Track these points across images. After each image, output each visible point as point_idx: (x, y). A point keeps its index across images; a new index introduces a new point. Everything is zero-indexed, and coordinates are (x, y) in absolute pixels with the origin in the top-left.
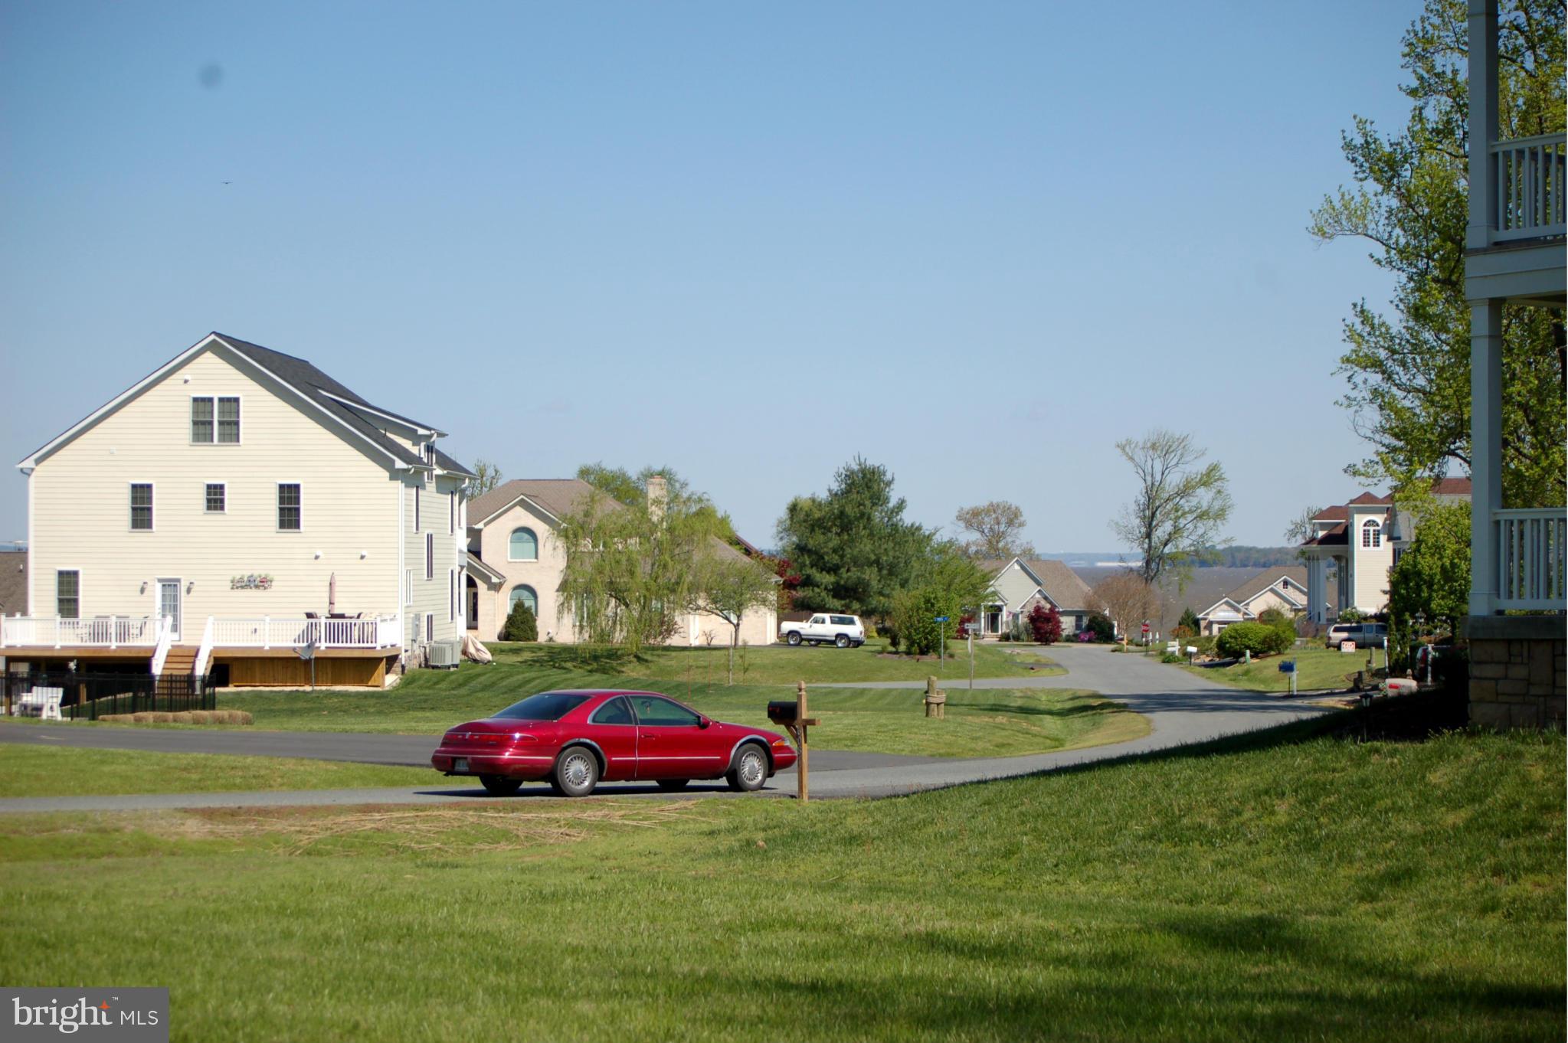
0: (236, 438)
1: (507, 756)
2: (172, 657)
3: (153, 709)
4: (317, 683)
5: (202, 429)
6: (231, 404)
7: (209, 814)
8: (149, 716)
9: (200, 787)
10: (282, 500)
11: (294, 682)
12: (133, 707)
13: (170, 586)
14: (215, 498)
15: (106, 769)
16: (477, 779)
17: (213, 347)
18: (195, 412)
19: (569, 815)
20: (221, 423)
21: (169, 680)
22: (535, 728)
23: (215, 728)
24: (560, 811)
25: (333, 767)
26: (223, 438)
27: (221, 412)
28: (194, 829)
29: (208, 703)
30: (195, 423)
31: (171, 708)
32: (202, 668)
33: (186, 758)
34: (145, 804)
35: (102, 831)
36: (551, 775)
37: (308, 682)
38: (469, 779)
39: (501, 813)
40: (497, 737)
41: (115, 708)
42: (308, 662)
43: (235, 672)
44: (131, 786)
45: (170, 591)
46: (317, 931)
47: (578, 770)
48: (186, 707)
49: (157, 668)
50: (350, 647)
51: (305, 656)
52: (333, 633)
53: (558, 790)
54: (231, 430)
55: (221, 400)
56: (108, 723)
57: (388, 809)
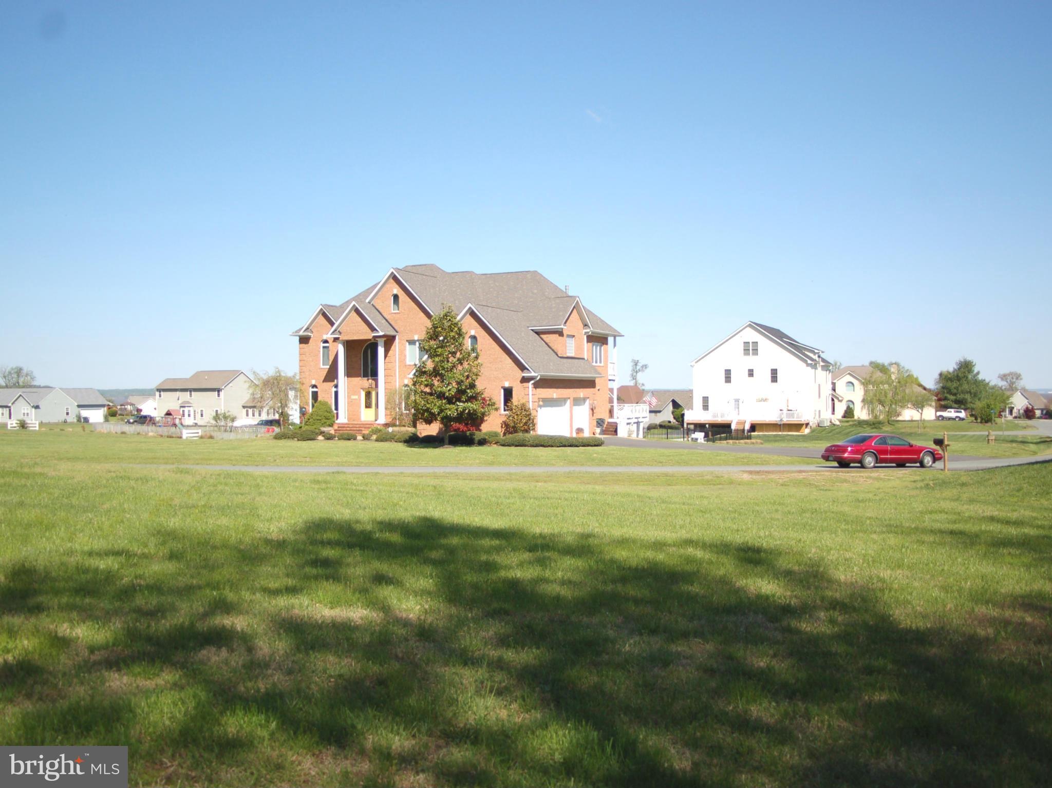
0: (757, 354)
1: (846, 455)
2: (738, 423)
3: (732, 439)
4: (783, 431)
5: (746, 351)
6: (755, 343)
7: (751, 472)
8: (731, 441)
9: (748, 464)
10: (772, 374)
11: (776, 431)
12: (726, 439)
13: (737, 401)
14: (751, 373)
15: (718, 458)
16: (836, 463)
17: (750, 326)
18: (744, 346)
19: (866, 475)
20: (753, 350)
21: (737, 430)
22: (855, 446)
23: (752, 446)
24: (863, 473)
25: (789, 458)
26: (753, 354)
27: (753, 346)
28: (746, 477)
29: (749, 438)
30: (744, 350)
31: (737, 439)
32: (747, 427)
33: (743, 455)
34: (730, 469)
35: (717, 477)
36: (860, 462)
37: (780, 431)
38: (833, 462)
39: (844, 473)
40: (843, 449)
41: (721, 439)
42: (780, 425)
43: (757, 428)
44: (726, 463)
45: (737, 403)
46: (786, 510)
47: (869, 460)
48: (742, 439)
49: (733, 427)
50: (794, 420)
51: (779, 423)
52: (788, 416)
53: (863, 467)
54: (755, 351)
55: (753, 343)
56: (718, 444)
57: (807, 472)
